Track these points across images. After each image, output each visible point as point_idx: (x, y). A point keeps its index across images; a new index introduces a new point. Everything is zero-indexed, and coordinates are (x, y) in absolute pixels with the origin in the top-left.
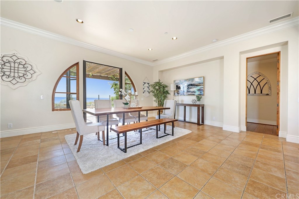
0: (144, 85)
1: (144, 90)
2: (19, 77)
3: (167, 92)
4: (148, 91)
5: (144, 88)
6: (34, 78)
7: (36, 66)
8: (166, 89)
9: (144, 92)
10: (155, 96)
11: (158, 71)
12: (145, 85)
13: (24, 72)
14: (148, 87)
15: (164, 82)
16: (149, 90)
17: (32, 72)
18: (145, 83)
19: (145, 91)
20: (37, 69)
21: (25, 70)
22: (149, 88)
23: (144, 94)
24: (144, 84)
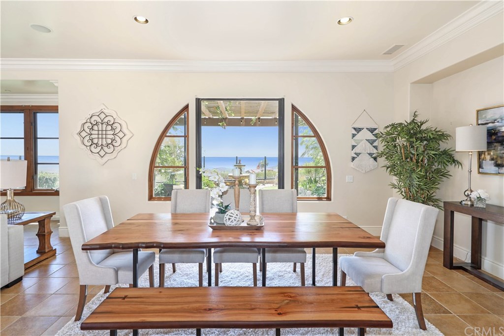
0: (354, 135)
1: (356, 150)
2: (107, 146)
3: (449, 158)
4: (371, 154)
5: (354, 147)
6: (123, 145)
7: (127, 124)
8: (443, 146)
9: (353, 159)
10: (392, 168)
11: (409, 84)
12: (359, 136)
13: (112, 136)
14: (371, 142)
15: (432, 121)
16: (375, 151)
17: (121, 135)
18: (358, 130)
19: (358, 154)
20: (127, 128)
21: (113, 133)
22: (375, 144)
23: (352, 165)
24: (354, 132)
